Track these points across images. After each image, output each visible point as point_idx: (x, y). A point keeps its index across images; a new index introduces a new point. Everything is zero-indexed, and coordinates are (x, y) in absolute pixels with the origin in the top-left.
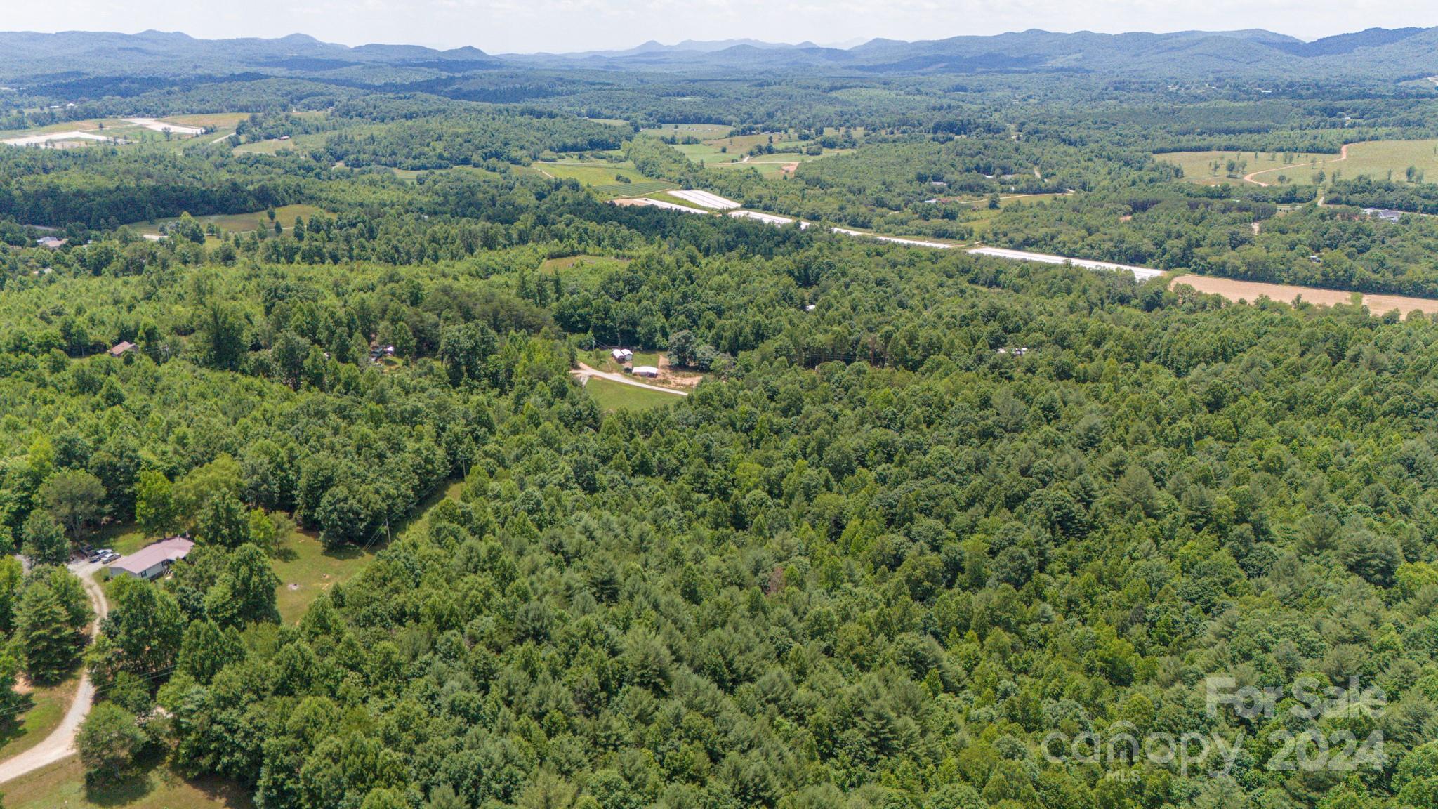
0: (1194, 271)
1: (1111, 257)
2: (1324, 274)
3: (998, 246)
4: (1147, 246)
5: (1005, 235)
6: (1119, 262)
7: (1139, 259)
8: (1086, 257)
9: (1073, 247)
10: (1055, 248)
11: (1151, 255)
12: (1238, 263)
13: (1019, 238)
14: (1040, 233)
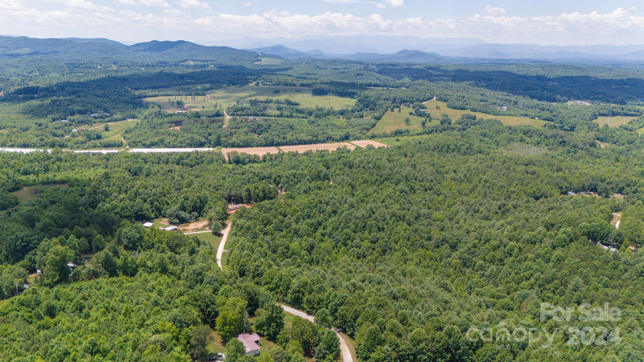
0: (224, 147)
1: (190, 146)
2: (266, 142)
3: (138, 148)
4: (203, 140)
5: (140, 142)
6: (195, 147)
7: (202, 145)
8: (180, 147)
9: (174, 144)
10: (166, 145)
11: (205, 143)
12: (239, 142)
13: (148, 143)
14: (156, 139)
